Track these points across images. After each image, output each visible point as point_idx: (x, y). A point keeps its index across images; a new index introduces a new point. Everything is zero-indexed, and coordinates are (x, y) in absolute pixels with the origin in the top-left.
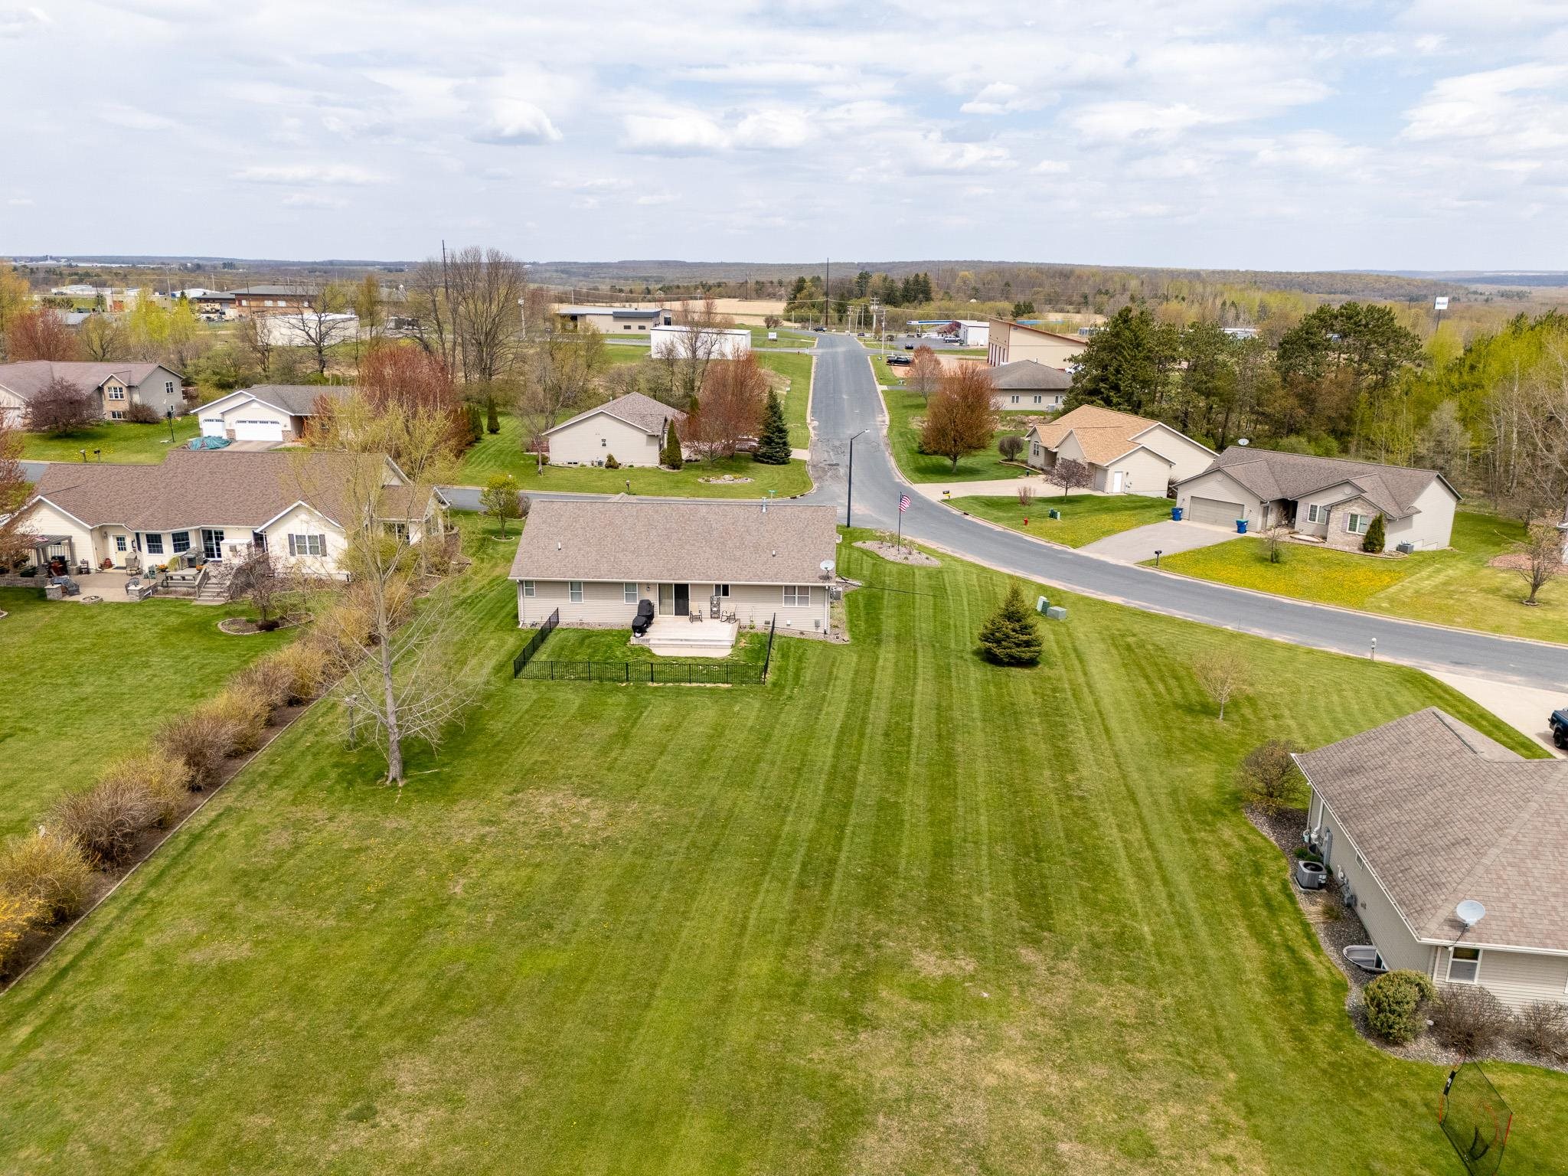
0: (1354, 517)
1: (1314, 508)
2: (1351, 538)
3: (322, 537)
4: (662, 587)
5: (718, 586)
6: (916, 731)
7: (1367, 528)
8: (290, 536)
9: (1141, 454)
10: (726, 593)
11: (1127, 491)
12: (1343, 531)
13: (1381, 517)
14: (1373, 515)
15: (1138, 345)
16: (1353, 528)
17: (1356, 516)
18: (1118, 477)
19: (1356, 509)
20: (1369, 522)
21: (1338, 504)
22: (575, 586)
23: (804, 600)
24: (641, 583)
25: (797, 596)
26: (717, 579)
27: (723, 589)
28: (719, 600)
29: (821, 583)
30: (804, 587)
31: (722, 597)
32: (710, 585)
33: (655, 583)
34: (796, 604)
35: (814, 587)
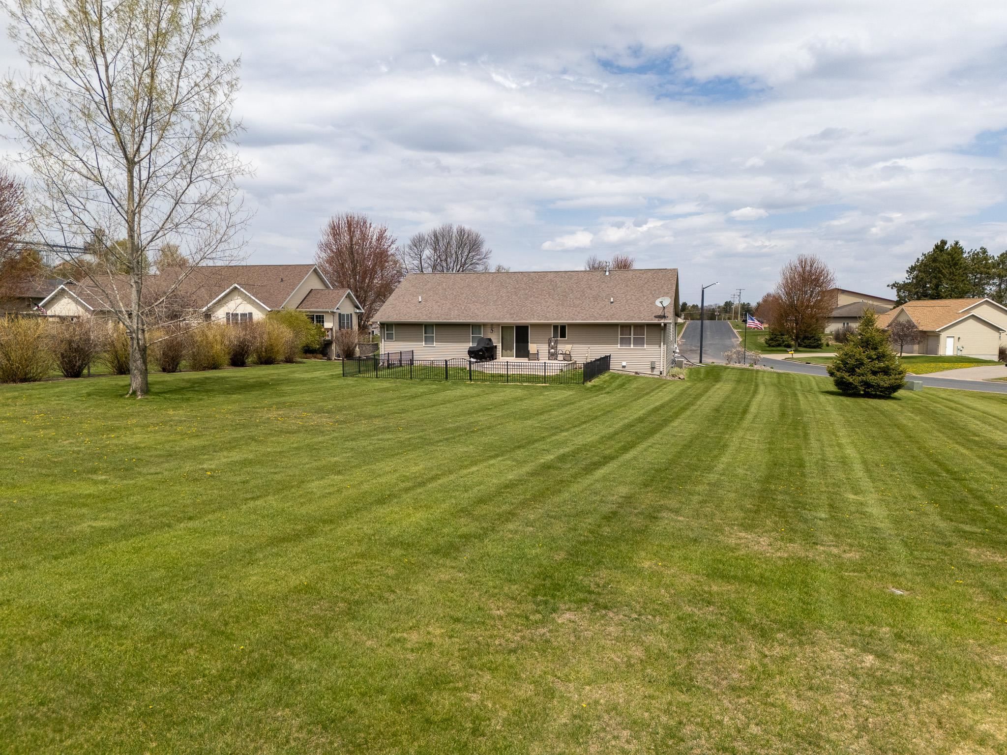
3: (251, 314)
4: (505, 328)
5: (555, 327)
6: (753, 409)
8: (228, 314)
9: (971, 322)
10: (563, 335)
11: (960, 354)
15: (956, 264)
18: (950, 342)
22: (427, 327)
23: (639, 342)
24: (485, 325)
25: (632, 336)
26: (554, 319)
27: (561, 331)
28: (556, 342)
29: (656, 321)
30: (639, 327)
31: (559, 339)
32: (548, 325)
33: (498, 325)
34: (632, 345)
35: (649, 325)
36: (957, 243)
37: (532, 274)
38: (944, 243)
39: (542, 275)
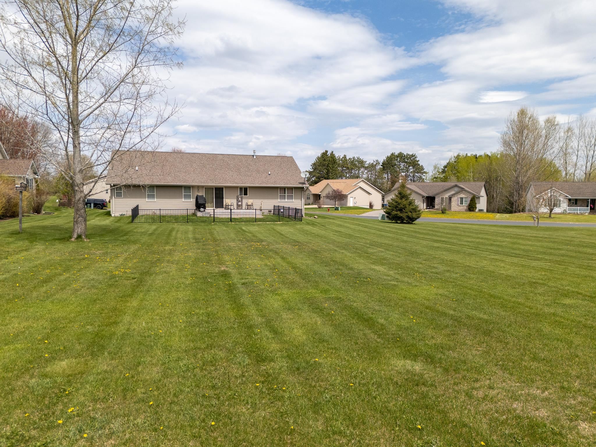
0: (462, 199)
1: (442, 199)
2: (462, 207)
4: (207, 189)
5: (241, 189)
7: (468, 202)
9: (359, 190)
11: (355, 205)
12: (458, 205)
13: (474, 196)
14: (471, 196)
16: (462, 203)
17: (463, 198)
18: (351, 199)
19: (462, 196)
20: (469, 199)
21: (453, 195)
22: (151, 190)
23: (290, 197)
24: (193, 187)
25: (286, 194)
26: (242, 184)
27: (245, 191)
28: (242, 198)
29: (301, 186)
30: (291, 189)
31: (243, 196)
32: (236, 187)
33: (203, 187)
34: (286, 200)
35: (296, 188)
36: (332, 152)
37: (207, 155)
38: (327, 152)
39: (214, 156)
